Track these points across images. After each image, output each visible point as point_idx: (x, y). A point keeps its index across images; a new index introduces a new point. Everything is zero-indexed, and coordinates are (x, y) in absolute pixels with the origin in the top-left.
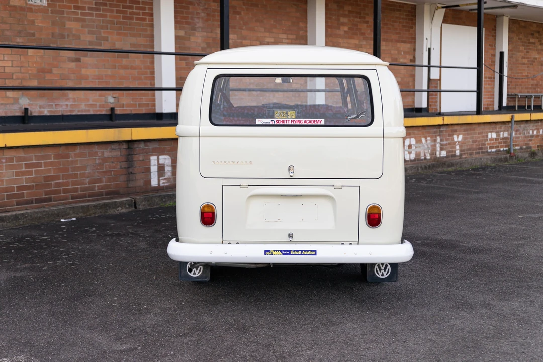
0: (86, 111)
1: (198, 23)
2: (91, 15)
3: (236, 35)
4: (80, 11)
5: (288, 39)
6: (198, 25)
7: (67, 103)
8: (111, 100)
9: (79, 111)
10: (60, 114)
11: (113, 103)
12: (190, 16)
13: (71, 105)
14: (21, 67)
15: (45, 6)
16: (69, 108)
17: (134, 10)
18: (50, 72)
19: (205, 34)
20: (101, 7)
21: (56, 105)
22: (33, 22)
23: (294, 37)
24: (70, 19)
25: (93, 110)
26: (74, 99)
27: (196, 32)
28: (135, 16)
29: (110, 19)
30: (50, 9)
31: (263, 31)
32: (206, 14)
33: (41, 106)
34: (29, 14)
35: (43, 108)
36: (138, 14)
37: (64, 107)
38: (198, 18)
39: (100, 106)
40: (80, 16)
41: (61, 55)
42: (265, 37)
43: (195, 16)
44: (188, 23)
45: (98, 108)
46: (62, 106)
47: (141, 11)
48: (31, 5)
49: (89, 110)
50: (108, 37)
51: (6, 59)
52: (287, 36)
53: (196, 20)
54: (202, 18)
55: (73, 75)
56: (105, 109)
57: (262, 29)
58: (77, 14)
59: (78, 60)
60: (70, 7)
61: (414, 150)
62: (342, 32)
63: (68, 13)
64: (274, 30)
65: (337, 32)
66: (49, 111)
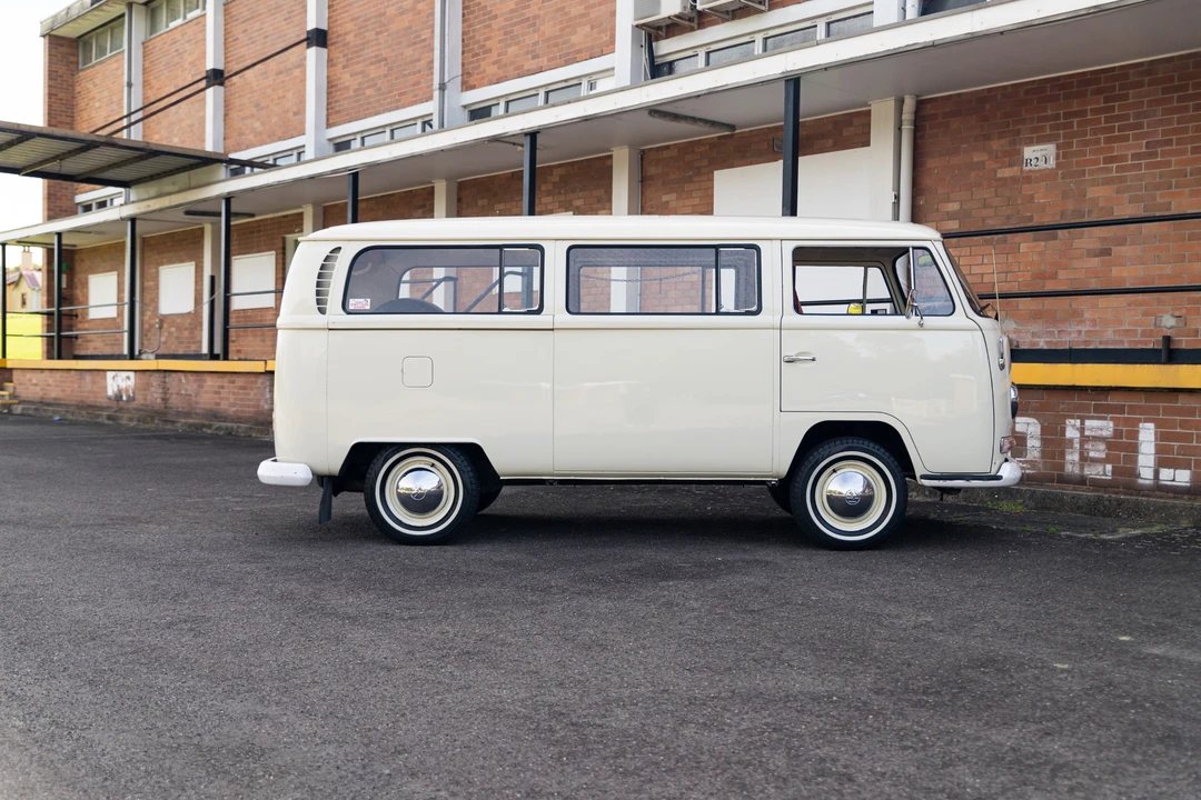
0: (1114, 342)
2: (1138, 167)
4: (1115, 165)
7: (1079, 328)
8: (1168, 321)
9: (1101, 343)
10: (1067, 347)
11: (1172, 327)
13: (1086, 332)
14: (1007, 273)
15: (1052, 169)
16: (1083, 337)
18: (1054, 276)
20: (1159, 150)
21: (1059, 332)
22: (1032, 197)
24: (1094, 183)
25: (1130, 342)
26: (1094, 321)
29: (1177, 168)
30: (1060, 172)
33: (1034, 334)
34: (1025, 186)
35: (1038, 337)
37: (1074, 335)
39: (1144, 333)
40: (1114, 174)
41: (1074, 246)
45: (1138, 338)
46: (1070, 333)
48: (1030, 171)
49: (1122, 342)
50: (1170, 203)
51: (985, 261)
55: (1093, 280)
56: (1153, 339)
58: (1109, 170)
59: (1106, 252)
60: (1096, 162)
63: (1092, 173)
66: (1047, 342)
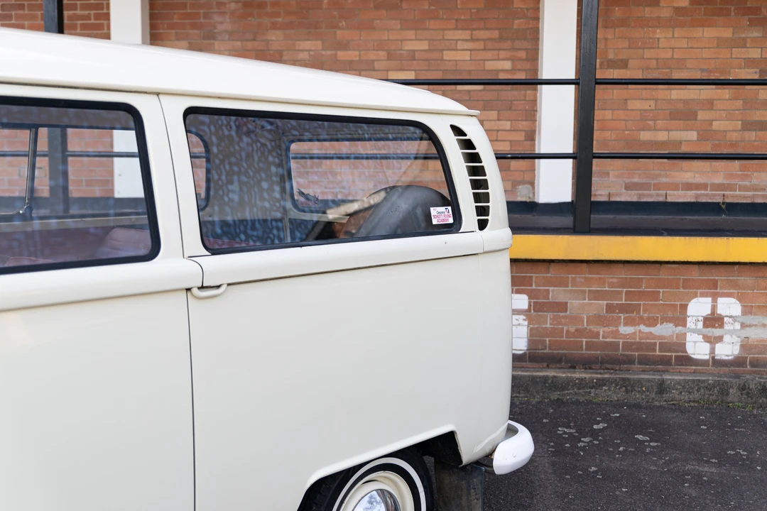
1: (222, 23)
3: (319, 42)
5: (472, 40)
6: (220, 28)
12: (202, 11)
17: (79, 12)
19: (238, 44)
23: (496, 34)
27: (216, 43)
28: (79, 22)
31: (399, 27)
32: (240, 4)
36: (88, 17)
38: (223, 13)
42: (401, 41)
43: (215, 11)
44: (194, 26)
47: (92, 12)
52: (472, 34)
53: (217, 18)
54: (232, 13)
57: (396, 24)
61: (731, 333)
62: (665, 13)
64: (432, 24)
65: (648, 12)
